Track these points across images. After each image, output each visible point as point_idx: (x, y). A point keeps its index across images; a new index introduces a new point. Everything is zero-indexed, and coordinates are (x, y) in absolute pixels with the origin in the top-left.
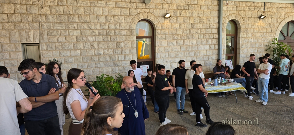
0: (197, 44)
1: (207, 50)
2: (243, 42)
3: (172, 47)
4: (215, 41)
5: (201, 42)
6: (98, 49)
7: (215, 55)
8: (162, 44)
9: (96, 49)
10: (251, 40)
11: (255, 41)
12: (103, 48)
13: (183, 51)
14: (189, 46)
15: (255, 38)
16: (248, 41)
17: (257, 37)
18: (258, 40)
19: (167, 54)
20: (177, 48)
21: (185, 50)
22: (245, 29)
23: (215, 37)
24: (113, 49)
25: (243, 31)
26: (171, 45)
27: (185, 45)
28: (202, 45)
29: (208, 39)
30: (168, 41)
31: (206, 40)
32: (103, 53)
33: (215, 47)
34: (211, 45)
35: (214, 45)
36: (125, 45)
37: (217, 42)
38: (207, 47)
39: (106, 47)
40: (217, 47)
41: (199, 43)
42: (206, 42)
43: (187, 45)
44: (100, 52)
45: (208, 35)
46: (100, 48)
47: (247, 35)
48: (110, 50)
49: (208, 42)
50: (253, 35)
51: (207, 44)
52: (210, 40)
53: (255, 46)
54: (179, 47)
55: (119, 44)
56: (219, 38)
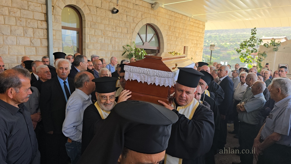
1: (25, 46)
2: (90, 41)
4: (42, 33)
5: (11, 31)
17: (109, 37)
22: (92, 23)
23: (40, 27)
25: (89, 25)
31: (22, 28)
33: (41, 42)
34: (34, 38)
38: (27, 41)
40: (45, 43)
41: (6, 32)
42: (22, 32)
45: (26, 21)
47: (95, 31)
49: (25, 32)
52: (31, 30)
53: (108, 49)
56: (47, 29)
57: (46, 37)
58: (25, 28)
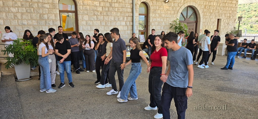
0: (115, 20)
1: (123, 26)
2: (152, 21)
3: (93, 21)
4: (130, 19)
5: (118, 19)
6: (22, 19)
7: (130, 30)
8: (84, 18)
9: (19, 19)
10: (158, 19)
11: (162, 20)
12: (27, 19)
13: (103, 25)
14: (108, 21)
15: (161, 18)
16: (156, 20)
17: (163, 17)
18: (164, 20)
19: (89, 27)
20: (98, 22)
21: (105, 25)
23: (130, 15)
24: (37, 21)
25: (152, 11)
26: (92, 19)
27: (104, 20)
28: (119, 22)
29: (124, 16)
30: (89, 16)
31: (122, 17)
32: (27, 24)
33: (130, 23)
34: (127, 21)
35: (129, 22)
36: (48, 17)
37: (132, 20)
38: (124, 23)
39: (30, 18)
40: (131, 24)
41: (117, 19)
43: (107, 21)
44: (24, 23)
45: (124, 13)
46: (24, 19)
47: (155, 15)
48: (33, 21)
49: (124, 19)
50: (160, 16)
51: (123, 21)
52: (126, 18)
53: (162, 24)
54: (100, 22)
55: (43, 16)
56: (133, 16)
57: (132, 21)
58: (123, 17)
